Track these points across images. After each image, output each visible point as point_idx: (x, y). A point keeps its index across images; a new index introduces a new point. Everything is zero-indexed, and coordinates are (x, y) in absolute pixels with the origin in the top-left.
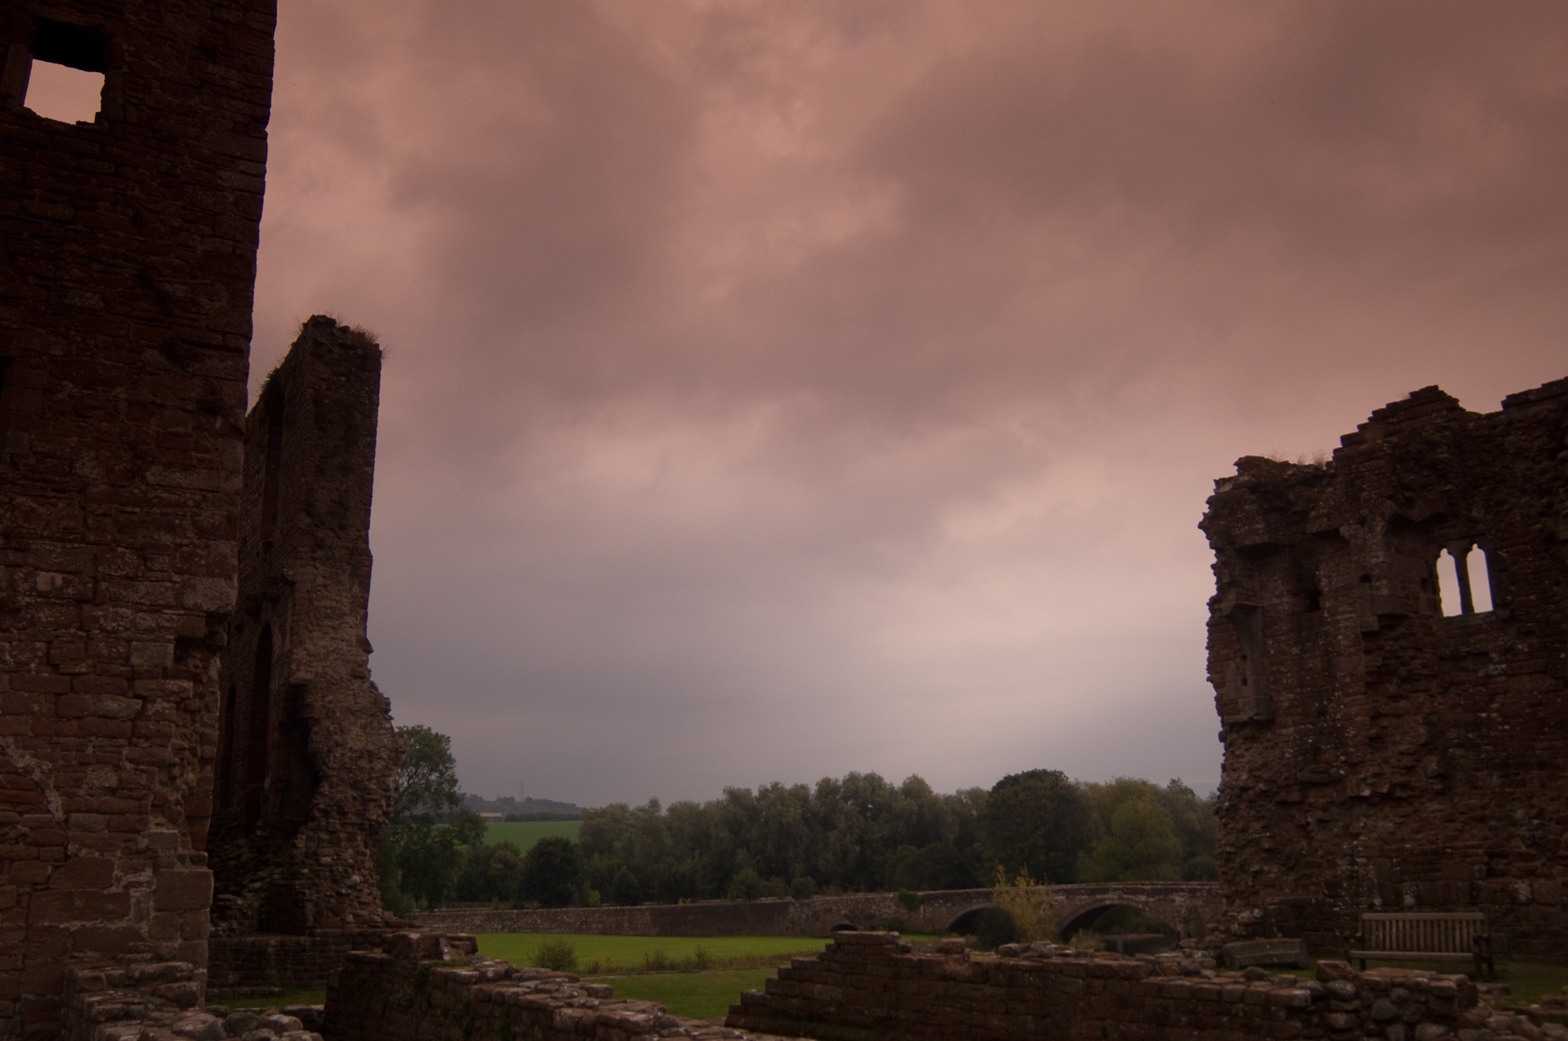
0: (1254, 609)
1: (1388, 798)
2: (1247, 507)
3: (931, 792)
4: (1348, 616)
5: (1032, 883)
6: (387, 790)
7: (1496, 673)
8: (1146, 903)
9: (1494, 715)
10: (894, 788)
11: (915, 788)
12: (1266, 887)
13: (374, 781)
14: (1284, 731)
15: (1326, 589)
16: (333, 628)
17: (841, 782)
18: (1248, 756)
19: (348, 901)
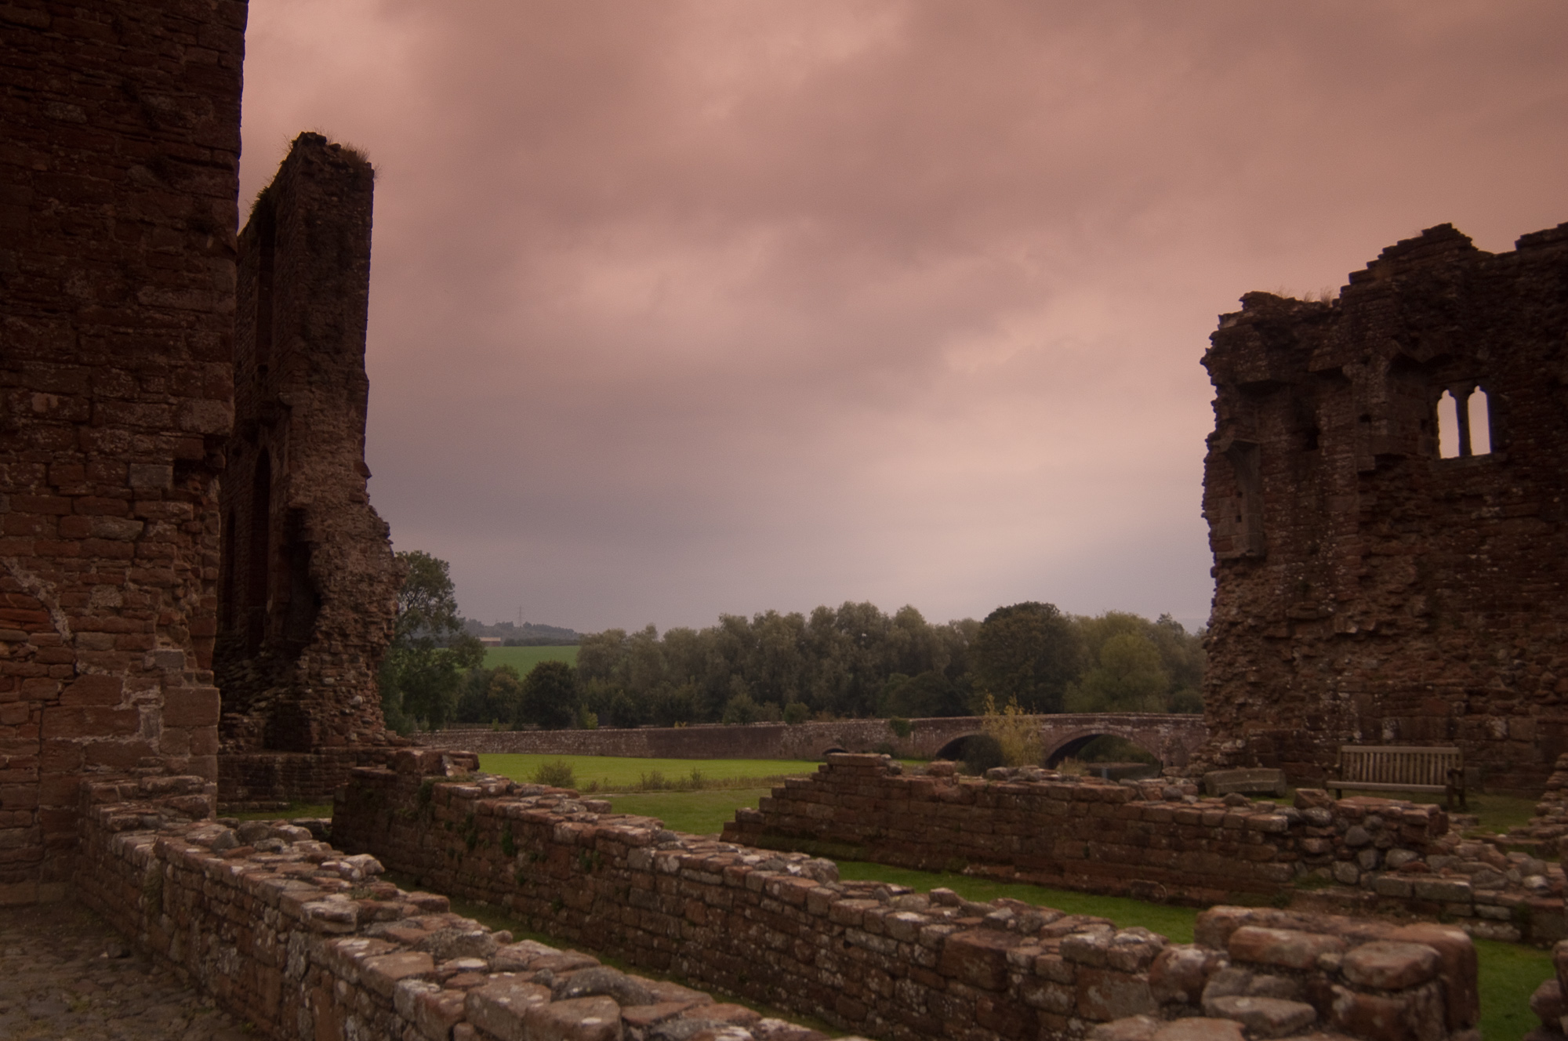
0: (1252, 446)
1: (1373, 635)
2: (1250, 344)
3: (924, 622)
4: (1345, 455)
5: (1021, 712)
6: (388, 613)
7: (1489, 515)
8: (1131, 734)
9: (1484, 557)
10: (887, 618)
11: (909, 619)
12: (1249, 719)
13: (375, 604)
14: (1275, 568)
15: (1326, 428)
16: (331, 453)
17: (836, 612)
18: (1238, 592)
19: (351, 720)
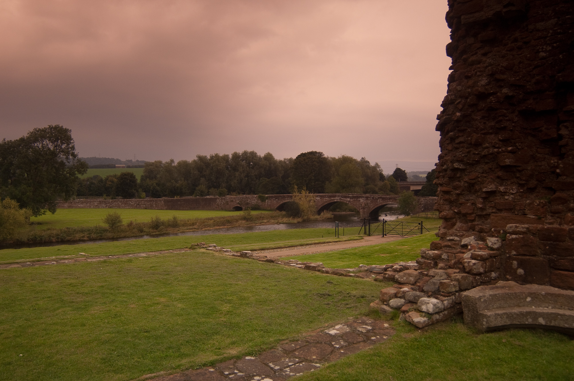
3: (274, 159)
5: (308, 193)
8: (350, 201)
10: (261, 157)
11: (269, 157)
17: (241, 154)
